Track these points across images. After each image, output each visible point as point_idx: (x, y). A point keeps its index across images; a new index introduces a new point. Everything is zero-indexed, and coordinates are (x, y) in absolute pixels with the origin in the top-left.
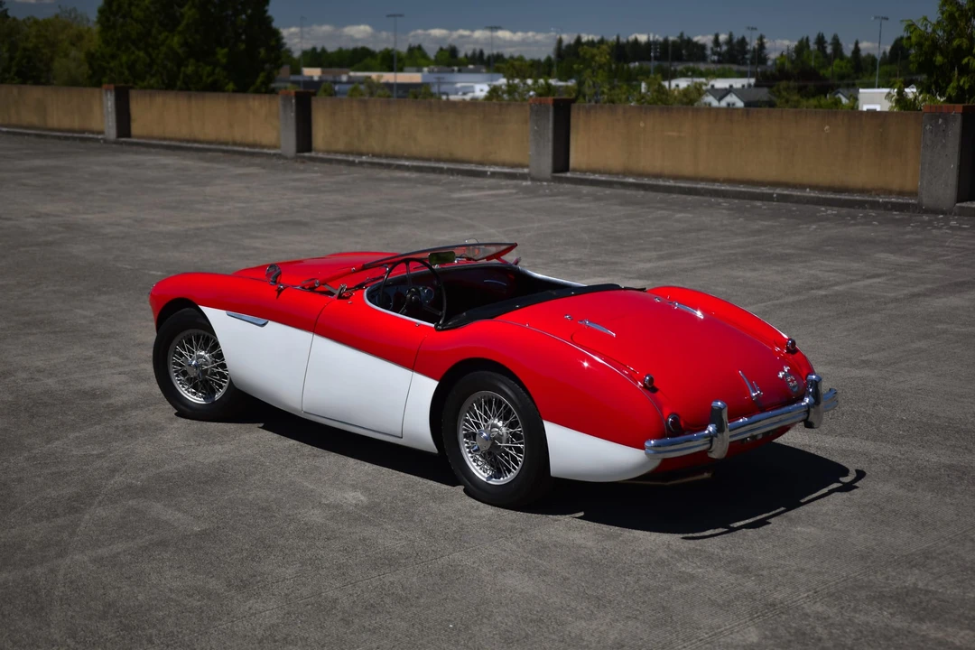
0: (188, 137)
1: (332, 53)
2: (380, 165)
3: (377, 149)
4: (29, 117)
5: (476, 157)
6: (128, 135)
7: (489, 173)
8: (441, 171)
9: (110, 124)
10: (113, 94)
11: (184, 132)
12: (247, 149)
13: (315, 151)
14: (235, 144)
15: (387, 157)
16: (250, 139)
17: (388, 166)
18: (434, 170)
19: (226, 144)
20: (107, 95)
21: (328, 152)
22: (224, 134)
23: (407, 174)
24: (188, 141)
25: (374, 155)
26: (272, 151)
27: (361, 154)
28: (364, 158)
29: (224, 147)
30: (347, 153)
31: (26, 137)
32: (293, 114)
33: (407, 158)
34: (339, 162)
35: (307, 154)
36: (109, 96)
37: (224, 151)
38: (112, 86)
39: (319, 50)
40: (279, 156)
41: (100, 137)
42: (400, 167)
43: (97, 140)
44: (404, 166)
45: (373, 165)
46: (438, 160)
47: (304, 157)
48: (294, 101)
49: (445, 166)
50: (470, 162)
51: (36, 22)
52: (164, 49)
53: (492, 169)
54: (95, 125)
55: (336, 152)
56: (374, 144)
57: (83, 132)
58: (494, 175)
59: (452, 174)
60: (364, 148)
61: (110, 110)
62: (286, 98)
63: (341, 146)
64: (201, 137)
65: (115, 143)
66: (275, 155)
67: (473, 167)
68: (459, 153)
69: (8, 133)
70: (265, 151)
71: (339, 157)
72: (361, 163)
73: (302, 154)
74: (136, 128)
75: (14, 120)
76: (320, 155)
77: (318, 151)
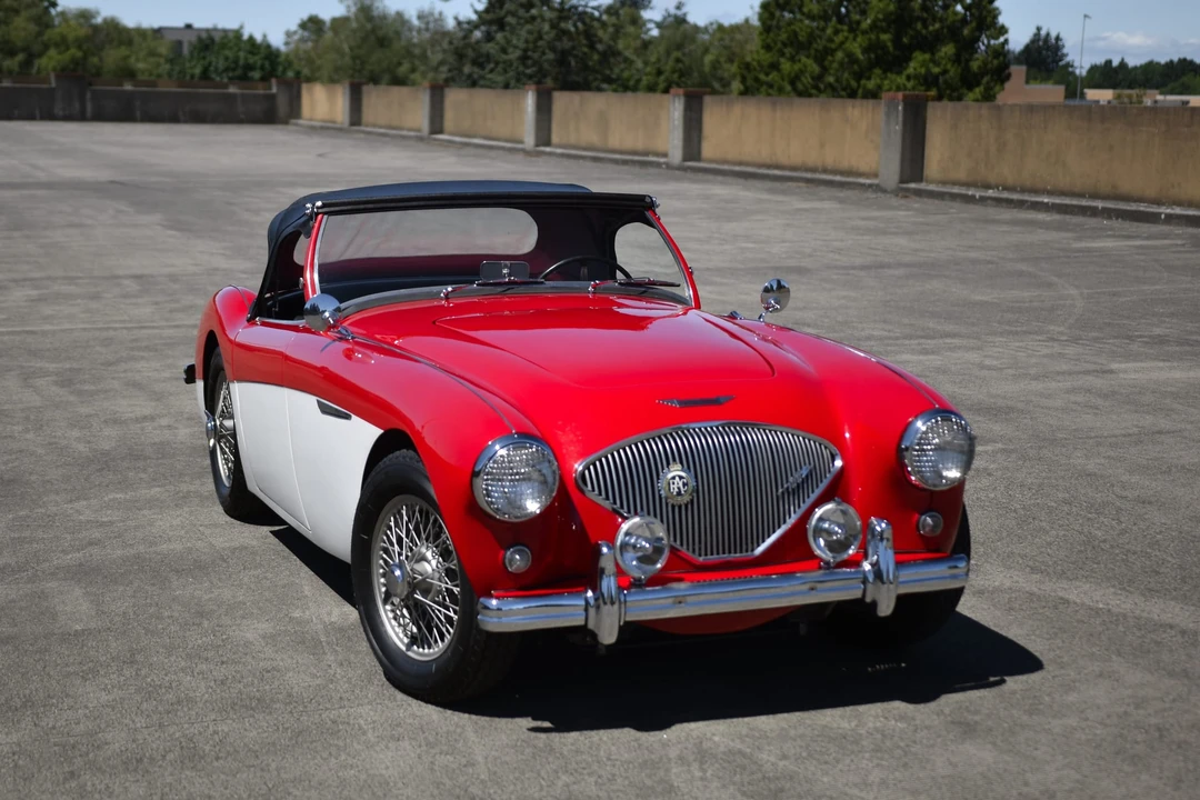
0: (768, 161)
1: (1135, 68)
2: (1009, 202)
3: (1010, 181)
4: (589, 135)
5: (1151, 192)
6: (698, 158)
7: (1163, 216)
8: (1094, 212)
9: (676, 142)
10: (682, 100)
11: (764, 154)
12: (838, 178)
13: (927, 182)
14: (825, 171)
15: (1023, 190)
16: (845, 165)
17: (1020, 204)
18: (1084, 211)
19: (814, 170)
20: (674, 101)
21: (944, 183)
22: (812, 158)
23: (1042, 216)
24: (769, 167)
25: (1005, 188)
26: (868, 181)
27: (987, 187)
28: (990, 193)
29: (809, 175)
30: (968, 185)
31: (581, 161)
32: (898, 128)
33: (1050, 193)
34: (954, 197)
35: (913, 185)
36: (677, 104)
37: (808, 181)
38: (681, 91)
39: (1115, 63)
40: (878, 188)
41: (662, 160)
42: (1036, 206)
43: (658, 165)
44: (1042, 203)
45: (998, 201)
46: (1094, 196)
47: (908, 190)
48: (900, 108)
49: (1100, 204)
50: (1140, 200)
51: (721, 28)
52: (840, 55)
53: (1169, 211)
54: (660, 146)
55: (954, 183)
56: (1006, 171)
57: (646, 154)
58: (1170, 219)
59: (1110, 218)
60: (992, 179)
61: (676, 122)
62: (892, 104)
63: (962, 175)
64: (784, 160)
65: (680, 168)
66: (870, 186)
67: (1142, 207)
68: (1126, 186)
69: (562, 155)
70: (862, 180)
71: (956, 190)
72: (983, 200)
73: (905, 186)
74: (708, 149)
75: (573, 139)
76: (932, 187)
77: (929, 182)
